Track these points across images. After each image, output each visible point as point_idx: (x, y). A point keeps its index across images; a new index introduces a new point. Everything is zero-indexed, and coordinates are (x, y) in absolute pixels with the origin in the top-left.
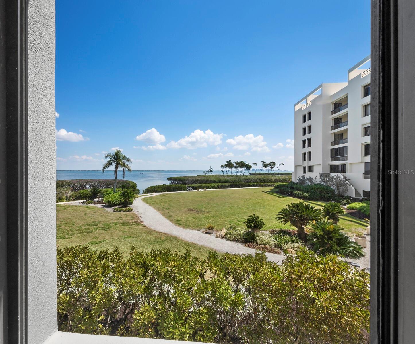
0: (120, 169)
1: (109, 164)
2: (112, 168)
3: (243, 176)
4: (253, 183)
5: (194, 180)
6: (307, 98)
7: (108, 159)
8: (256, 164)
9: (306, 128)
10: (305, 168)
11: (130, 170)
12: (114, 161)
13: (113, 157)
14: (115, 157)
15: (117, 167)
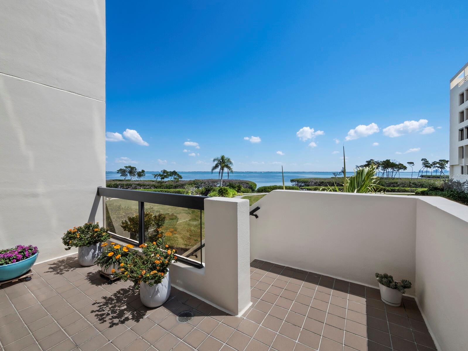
0: (226, 170)
1: (216, 166)
2: (218, 170)
3: (394, 178)
4: (391, 188)
5: (318, 182)
6: (465, 69)
7: (216, 162)
8: (413, 163)
9: (463, 112)
10: (462, 167)
11: (232, 172)
12: (220, 164)
13: (219, 161)
14: (221, 161)
15: (222, 169)
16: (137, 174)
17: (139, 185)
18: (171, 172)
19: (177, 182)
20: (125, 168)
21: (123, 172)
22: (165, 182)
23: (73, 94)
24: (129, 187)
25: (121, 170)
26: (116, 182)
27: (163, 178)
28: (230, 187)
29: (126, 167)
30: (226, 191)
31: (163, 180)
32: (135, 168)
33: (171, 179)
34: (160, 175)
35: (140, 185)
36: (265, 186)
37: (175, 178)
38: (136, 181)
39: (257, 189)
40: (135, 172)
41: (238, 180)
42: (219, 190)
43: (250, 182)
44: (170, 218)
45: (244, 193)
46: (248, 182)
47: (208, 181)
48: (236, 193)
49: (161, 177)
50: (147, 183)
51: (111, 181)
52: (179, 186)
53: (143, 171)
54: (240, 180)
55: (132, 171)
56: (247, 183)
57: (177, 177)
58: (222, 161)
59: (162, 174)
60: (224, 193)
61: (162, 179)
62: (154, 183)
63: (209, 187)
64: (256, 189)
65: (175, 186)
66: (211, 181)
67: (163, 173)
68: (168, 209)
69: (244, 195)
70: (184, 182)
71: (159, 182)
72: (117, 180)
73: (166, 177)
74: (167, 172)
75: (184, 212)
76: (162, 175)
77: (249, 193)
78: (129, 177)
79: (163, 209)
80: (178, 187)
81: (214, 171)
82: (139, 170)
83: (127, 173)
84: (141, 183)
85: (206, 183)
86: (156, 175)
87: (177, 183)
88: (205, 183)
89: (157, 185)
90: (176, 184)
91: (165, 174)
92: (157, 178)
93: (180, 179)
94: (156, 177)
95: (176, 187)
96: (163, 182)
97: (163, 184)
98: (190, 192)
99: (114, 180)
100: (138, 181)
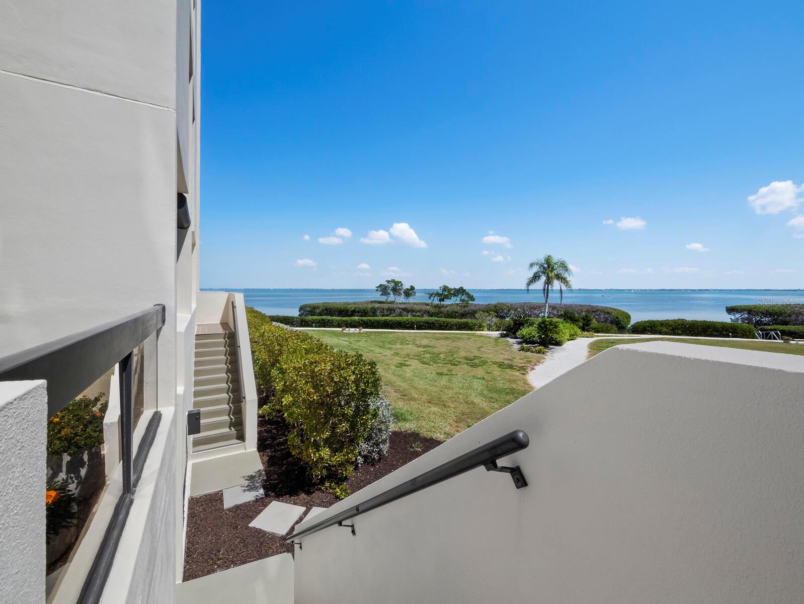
0: (557, 285)
1: (536, 278)
2: (540, 285)
7: (536, 269)
11: (569, 289)
12: (544, 273)
13: (541, 266)
14: (546, 266)
15: (549, 282)
16: (404, 293)
17: (404, 309)
18: (456, 289)
19: (465, 306)
20: (386, 283)
21: (383, 289)
22: (446, 307)
23: (94, 94)
24: (391, 313)
25: (381, 286)
26: (374, 305)
27: (442, 300)
28: (565, 320)
29: (388, 282)
30: (555, 328)
31: (442, 302)
32: (401, 282)
33: (454, 301)
34: (438, 294)
35: (406, 310)
36: (653, 321)
37: (463, 300)
38: (402, 303)
39: (632, 326)
40: (401, 289)
41: (586, 306)
42: (539, 325)
43: (616, 310)
44: (440, 371)
45: (598, 332)
46: (610, 311)
47: (522, 306)
48: (579, 331)
49: (438, 298)
50: (417, 308)
51: (368, 303)
52: (468, 314)
53: (412, 288)
54: (589, 306)
55: (396, 287)
56: (608, 313)
57: (466, 299)
58: (549, 266)
59: (441, 292)
60: (550, 330)
61: (440, 300)
62: (428, 307)
63: (521, 317)
64: (629, 326)
65: (461, 313)
66: (527, 307)
67: (443, 291)
68: (440, 354)
69: (598, 336)
70: (478, 307)
71: (436, 306)
72: (375, 302)
73: (447, 297)
74: (450, 290)
75: (467, 363)
76: (441, 295)
77: (611, 333)
78: (392, 297)
79: (432, 354)
80: (466, 315)
81: (532, 287)
82: (406, 286)
83: (389, 291)
84: (408, 306)
85: (519, 310)
86: (431, 295)
87: (466, 309)
88: (516, 310)
89: (432, 310)
90: (463, 310)
91: (446, 293)
92: (433, 300)
93: (470, 302)
94: (432, 298)
95: (463, 315)
96: (443, 306)
97: (442, 309)
98: (485, 324)
99: (373, 301)
100: (405, 303)
